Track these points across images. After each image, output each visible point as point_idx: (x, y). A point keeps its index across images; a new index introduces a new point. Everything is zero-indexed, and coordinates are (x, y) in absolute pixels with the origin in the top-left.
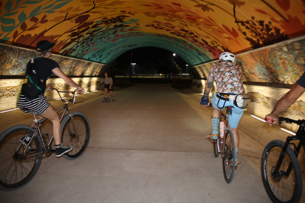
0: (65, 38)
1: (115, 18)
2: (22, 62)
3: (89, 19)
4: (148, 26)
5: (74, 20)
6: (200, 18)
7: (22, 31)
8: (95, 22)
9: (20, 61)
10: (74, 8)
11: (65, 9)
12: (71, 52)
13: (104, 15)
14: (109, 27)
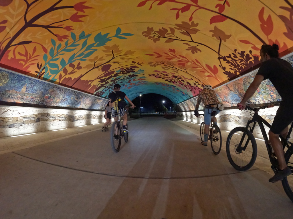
0: (97, 83)
1: (128, 68)
2: (68, 98)
3: (111, 68)
4: (150, 75)
5: (101, 69)
6: (189, 62)
7: (65, 74)
8: (115, 71)
9: (66, 97)
10: (99, 58)
11: (93, 58)
12: (102, 94)
13: (121, 66)
14: (125, 77)
